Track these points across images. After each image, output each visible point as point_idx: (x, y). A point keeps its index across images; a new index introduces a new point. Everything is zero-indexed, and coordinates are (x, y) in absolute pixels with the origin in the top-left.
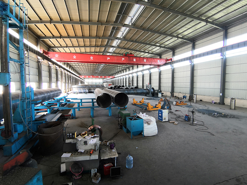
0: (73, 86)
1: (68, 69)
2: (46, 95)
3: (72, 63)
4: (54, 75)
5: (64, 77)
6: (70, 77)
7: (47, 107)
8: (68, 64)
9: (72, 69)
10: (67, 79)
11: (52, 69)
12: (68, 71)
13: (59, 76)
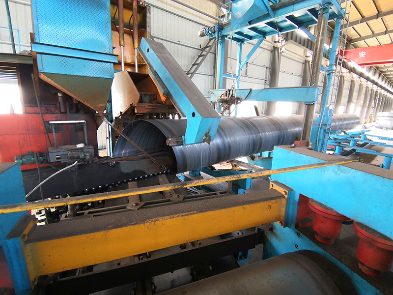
0: (379, 114)
1: (375, 78)
2: (337, 123)
3: (386, 65)
4: (345, 92)
5: (363, 96)
6: (376, 95)
7: (336, 143)
8: (378, 68)
9: (383, 79)
10: (368, 100)
11: (345, 82)
12: (374, 82)
13: (355, 94)
